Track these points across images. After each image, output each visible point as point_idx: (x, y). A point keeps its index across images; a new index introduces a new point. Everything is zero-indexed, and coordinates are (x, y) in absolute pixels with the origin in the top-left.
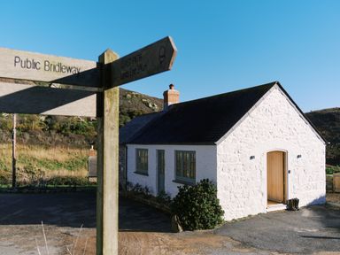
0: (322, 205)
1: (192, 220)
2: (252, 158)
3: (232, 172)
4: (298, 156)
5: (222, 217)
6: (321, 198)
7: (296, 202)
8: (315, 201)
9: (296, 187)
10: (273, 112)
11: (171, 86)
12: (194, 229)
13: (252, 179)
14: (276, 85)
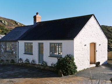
0: (106, 64)
1: (67, 71)
2: (85, 45)
3: (79, 51)
4: (100, 45)
5: (77, 70)
6: (106, 61)
7: (99, 63)
8: (104, 63)
9: (99, 57)
10: (92, 27)
11: (37, 13)
12: (68, 75)
13: (85, 54)
14: (93, 16)
